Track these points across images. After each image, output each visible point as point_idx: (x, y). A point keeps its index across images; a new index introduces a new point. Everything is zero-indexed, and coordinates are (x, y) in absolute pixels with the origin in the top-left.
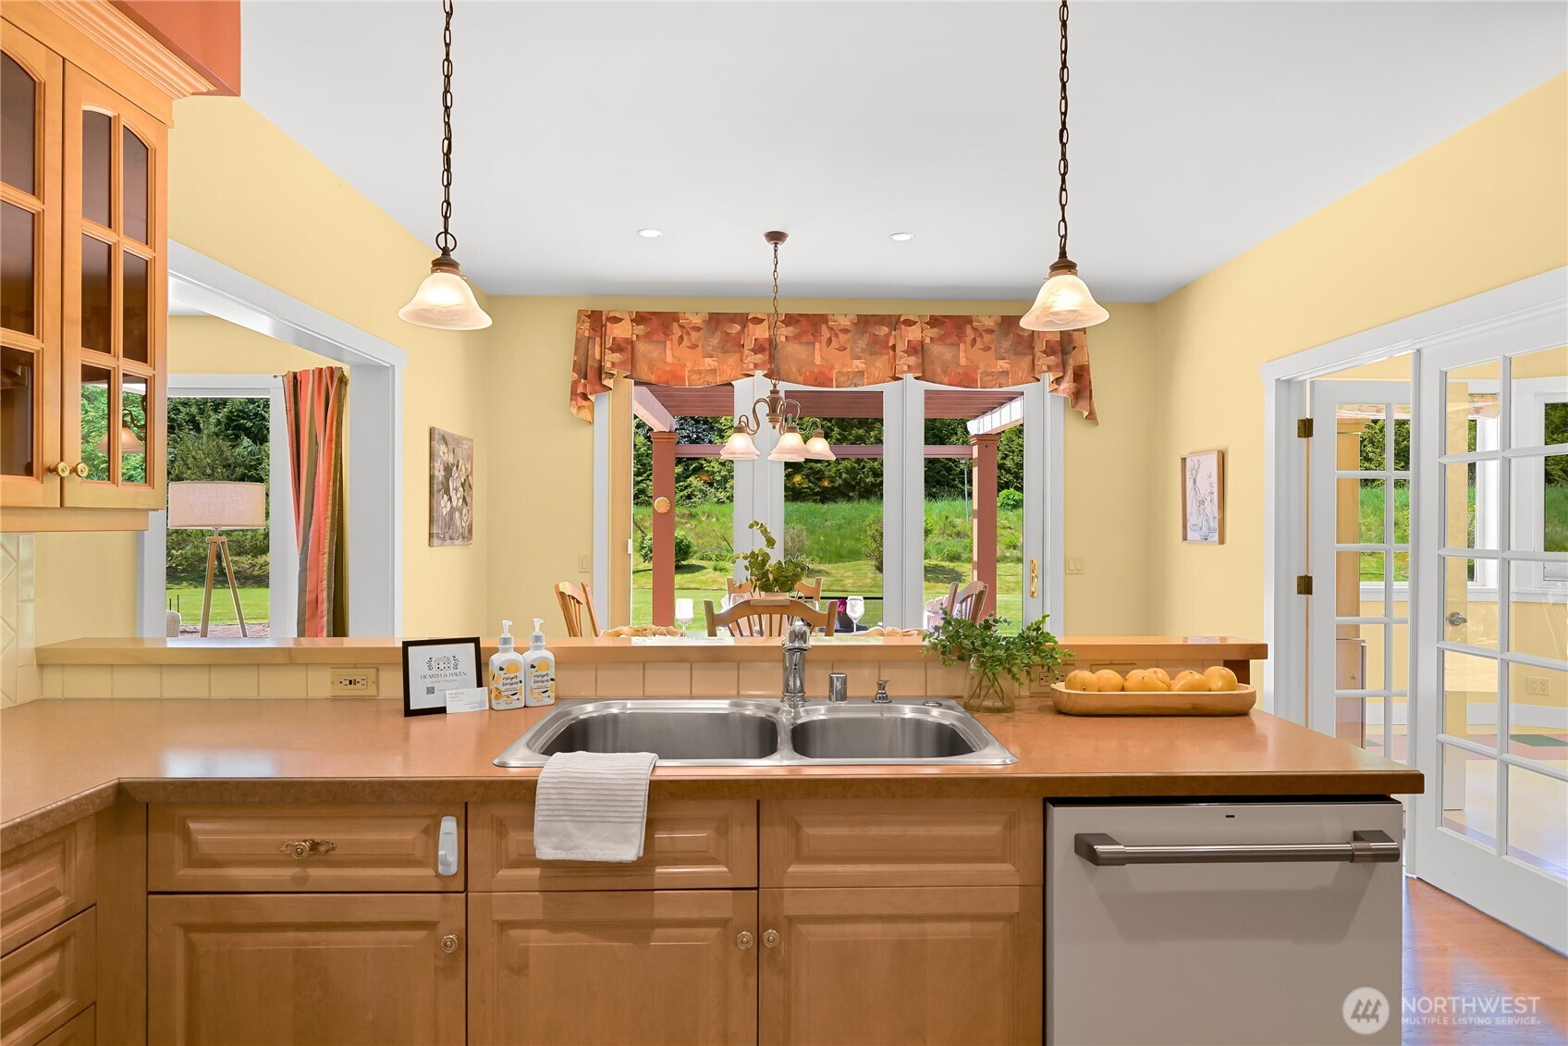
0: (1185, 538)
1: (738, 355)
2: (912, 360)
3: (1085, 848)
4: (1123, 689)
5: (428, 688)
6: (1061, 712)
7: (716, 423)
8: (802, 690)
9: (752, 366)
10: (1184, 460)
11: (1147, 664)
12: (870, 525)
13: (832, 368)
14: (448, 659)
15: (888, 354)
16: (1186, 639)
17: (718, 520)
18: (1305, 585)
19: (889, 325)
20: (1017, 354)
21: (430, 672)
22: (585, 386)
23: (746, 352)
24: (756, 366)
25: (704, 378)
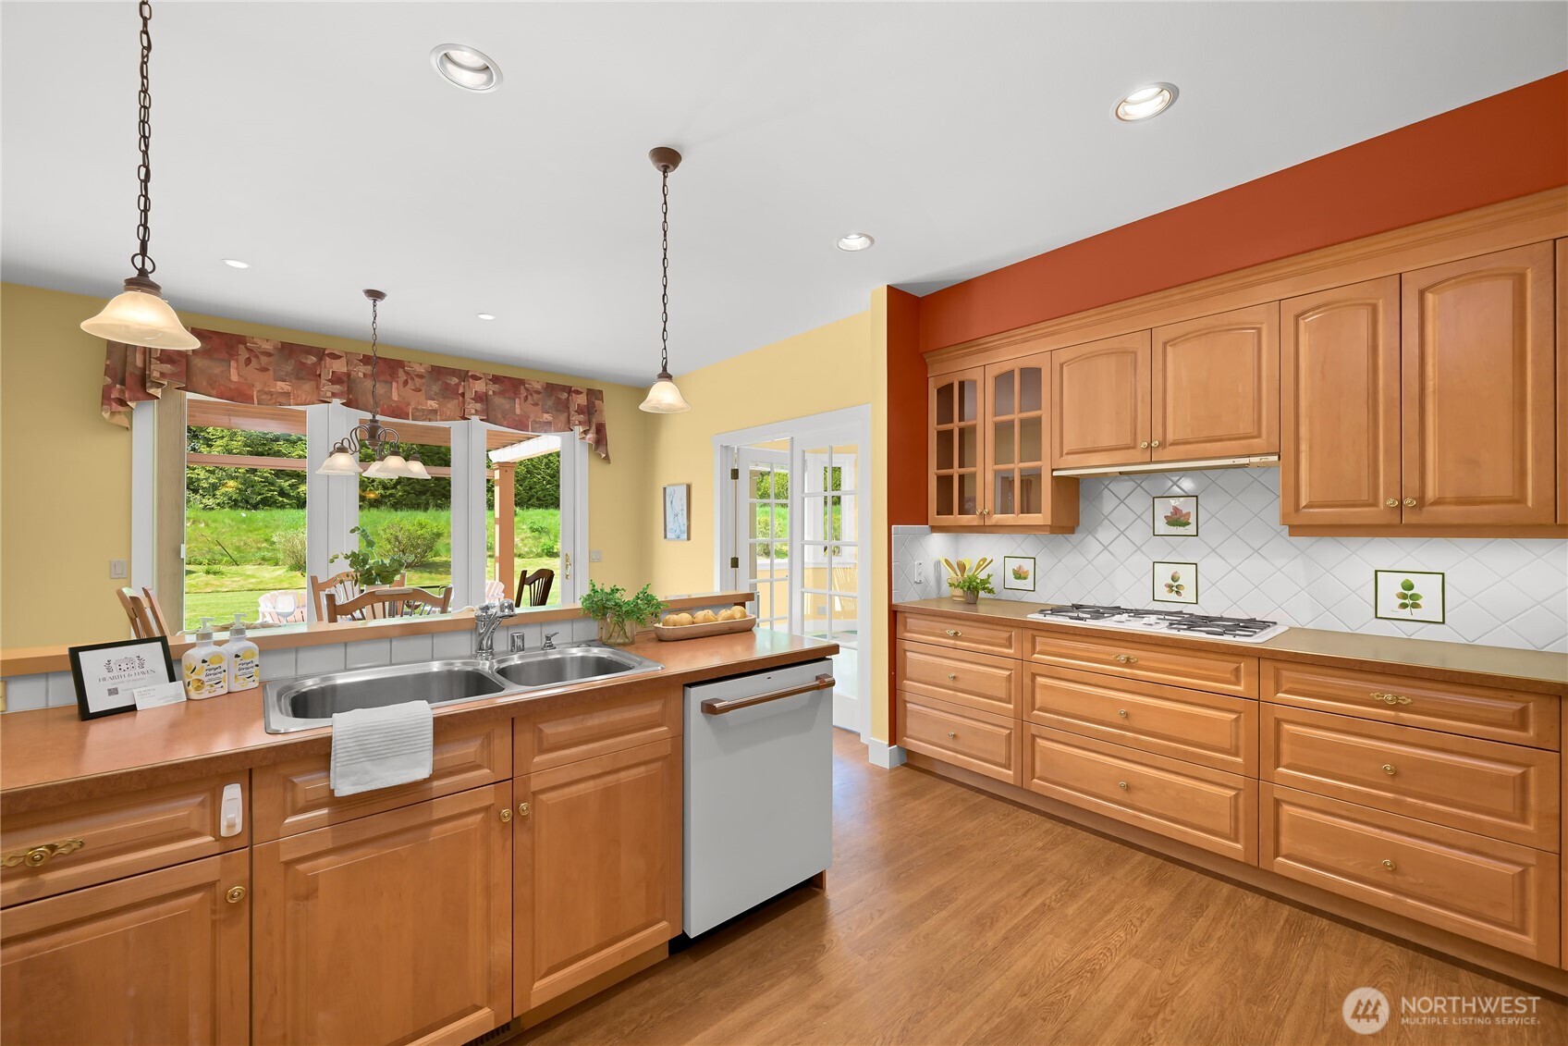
0: (665, 537)
1: (313, 384)
2: (478, 406)
3: (709, 709)
4: (693, 623)
5: (109, 690)
6: (661, 640)
7: (202, 431)
8: (491, 648)
9: (329, 394)
10: (665, 488)
11: (703, 608)
12: (384, 530)
13: (409, 404)
14: (131, 659)
15: (458, 399)
16: (666, 597)
17: (207, 525)
18: (735, 563)
19: (459, 377)
20: (557, 411)
21: (111, 675)
22: (122, 392)
23: (323, 381)
24: (334, 395)
25: (276, 399)
